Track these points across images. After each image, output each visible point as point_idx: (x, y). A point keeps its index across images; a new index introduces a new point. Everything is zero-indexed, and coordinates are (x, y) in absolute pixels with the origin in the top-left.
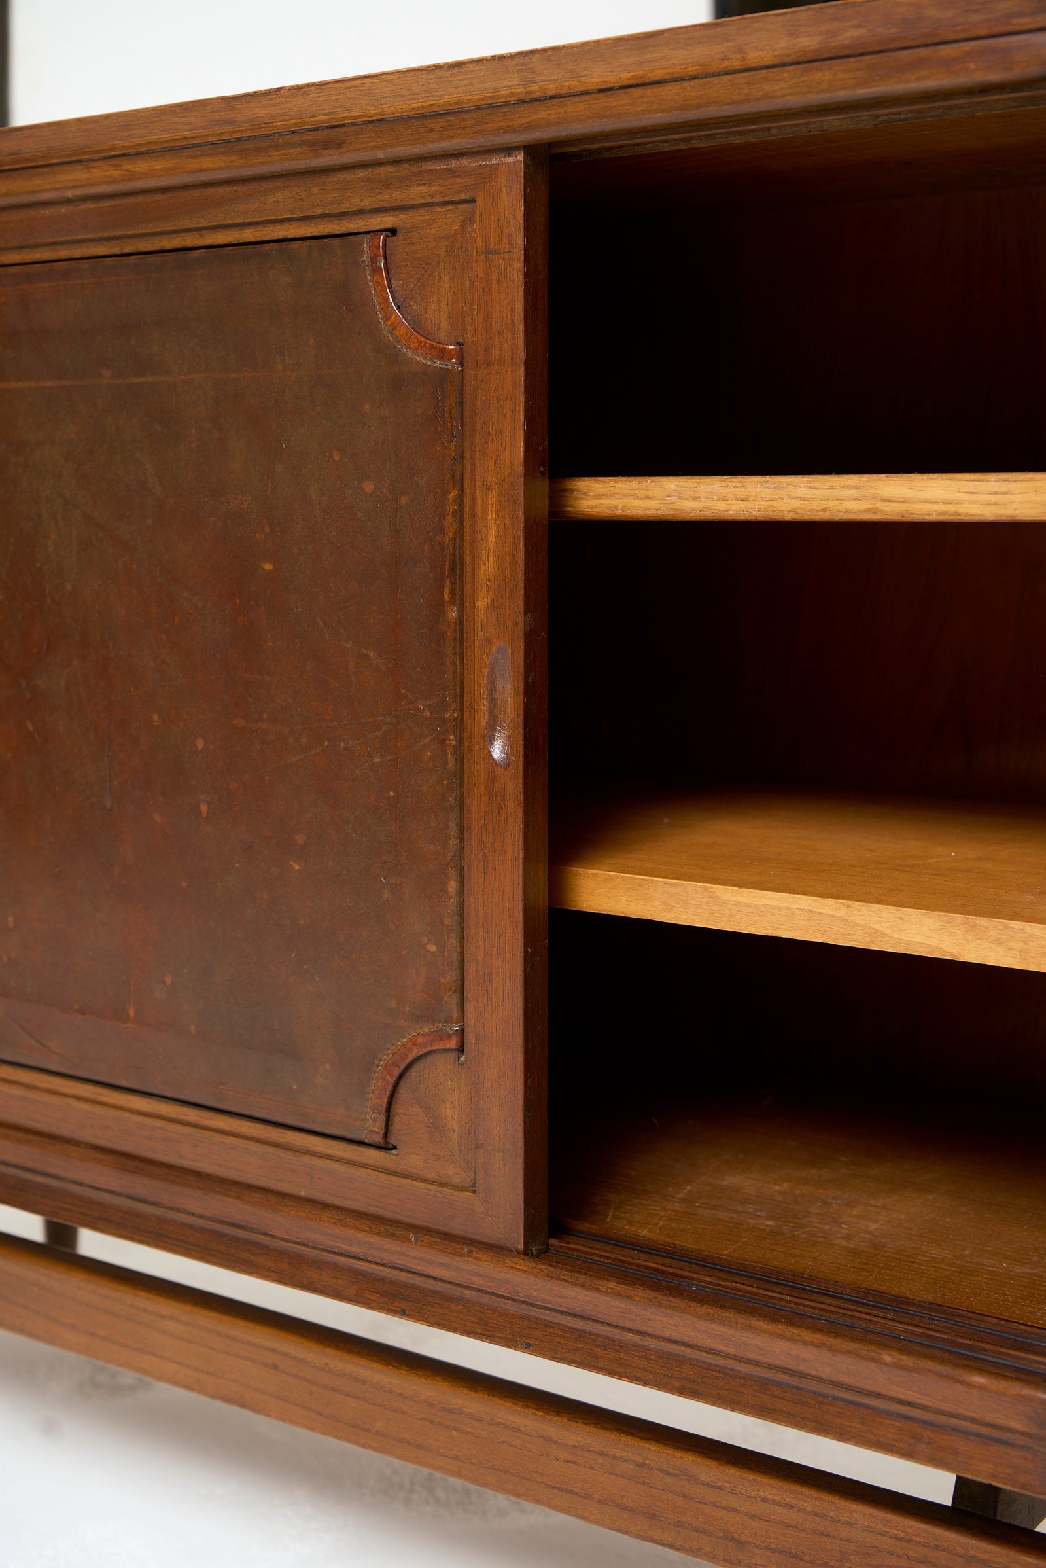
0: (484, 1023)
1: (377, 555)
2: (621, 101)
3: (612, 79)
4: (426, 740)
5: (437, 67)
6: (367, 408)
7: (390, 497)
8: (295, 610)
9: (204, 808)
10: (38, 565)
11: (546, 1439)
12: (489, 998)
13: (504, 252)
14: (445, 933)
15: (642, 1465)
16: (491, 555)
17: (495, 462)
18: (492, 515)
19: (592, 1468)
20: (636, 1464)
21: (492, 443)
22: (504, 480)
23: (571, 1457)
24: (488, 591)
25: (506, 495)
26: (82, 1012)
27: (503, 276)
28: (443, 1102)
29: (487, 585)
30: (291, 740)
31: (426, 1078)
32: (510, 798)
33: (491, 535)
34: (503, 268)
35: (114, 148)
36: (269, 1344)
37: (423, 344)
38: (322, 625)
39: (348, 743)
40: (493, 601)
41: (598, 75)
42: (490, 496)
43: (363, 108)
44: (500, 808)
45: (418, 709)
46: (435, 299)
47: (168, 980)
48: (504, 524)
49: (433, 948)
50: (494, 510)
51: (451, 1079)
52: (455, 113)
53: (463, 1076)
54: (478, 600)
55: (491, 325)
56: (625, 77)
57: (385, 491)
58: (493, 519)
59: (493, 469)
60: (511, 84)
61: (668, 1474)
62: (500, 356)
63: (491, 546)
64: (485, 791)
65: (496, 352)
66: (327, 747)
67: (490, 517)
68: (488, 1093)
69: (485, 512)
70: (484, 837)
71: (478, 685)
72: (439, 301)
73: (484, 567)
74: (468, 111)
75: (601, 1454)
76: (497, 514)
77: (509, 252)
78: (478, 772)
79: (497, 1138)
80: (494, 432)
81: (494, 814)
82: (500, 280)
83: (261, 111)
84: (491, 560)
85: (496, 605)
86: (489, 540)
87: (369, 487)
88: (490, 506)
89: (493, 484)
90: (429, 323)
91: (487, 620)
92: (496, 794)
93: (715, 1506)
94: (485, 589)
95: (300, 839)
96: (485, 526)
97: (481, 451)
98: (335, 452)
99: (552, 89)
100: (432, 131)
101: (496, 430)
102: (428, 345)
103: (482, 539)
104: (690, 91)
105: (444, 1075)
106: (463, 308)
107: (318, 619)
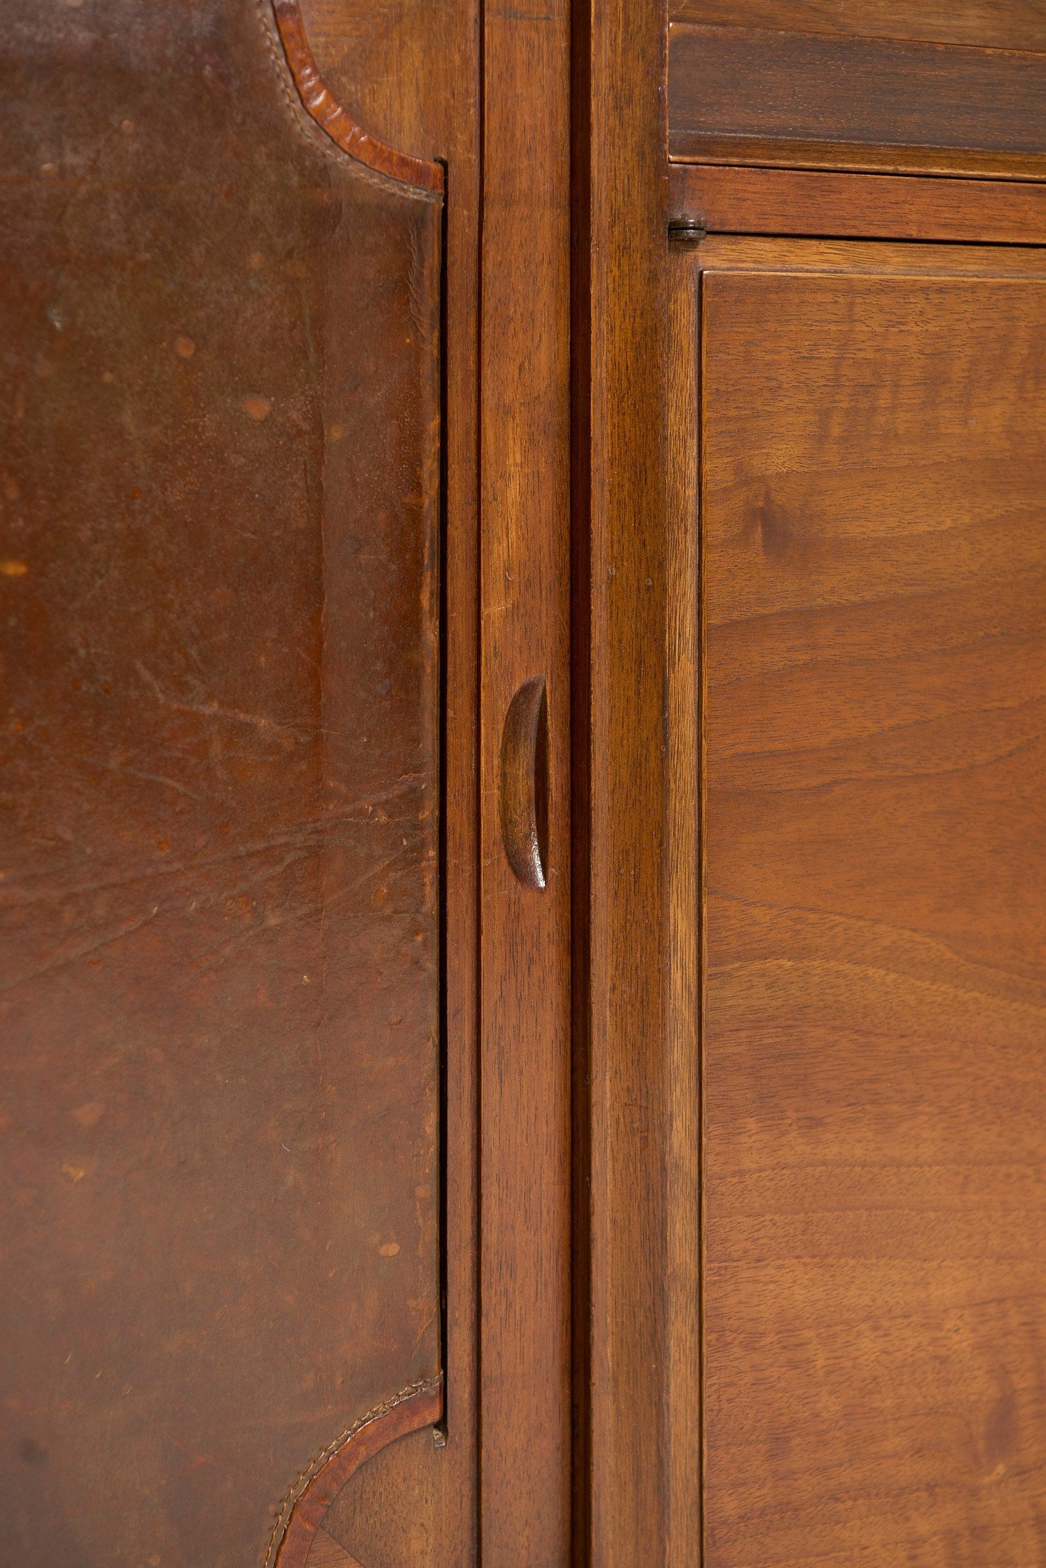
0: (499, 1355)
1: (276, 534)
4: (377, 868)
6: (256, 260)
7: (306, 426)
8: (82, 652)
12: (509, 1305)
13: (537, 19)
14: (419, 1213)
16: (513, 527)
17: (521, 367)
18: (515, 456)
21: (515, 334)
22: (537, 398)
24: (507, 588)
25: (541, 424)
27: (536, 57)
28: (404, 1531)
29: (506, 580)
31: (368, 1499)
32: (549, 942)
33: (513, 493)
34: (536, 44)
37: (386, 155)
38: (147, 676)
39: (208, 900)
40: (515, 606)
42: (510, 426)
44: (531, 961)
45: (361, 812)
46: (393, 78)
48: (536, 473)
49: (393, 1249)
50: (517, 448)
51: (421, 1483)
53: (445, 1466)
54: (488, 605)
55: (513, 136)
57: (294, 415)
58: (516, 465)
59: (516, 379)
62: (530, 189)
63: (513, 511)
64: (503, 938)
65: (522, 182)
66: (156, 915)
67: (511, 460)
68: (507, 1478)
70: (500, 1020)
71: (487, 753)
72: (400, 83)
73: (501, 548)
76: (524, 454)
77: (547, 18)
78: (489, 907)
79: (524, 1552)
80: (519, 316)
81: (519, 976)
82: (530, 63)
84: (513, 535)
85: (522, 611)
86: (510, 500)
87: (258, 408)
88: (511, 442)
89: (517, 405)
90: (382, 119)
91: (506, 637)
92: (522, 940)
94: (500, 585)
95: (87, 1114)
96: (502, 477)
97: (493, 348)
98: (181, 341)
101: (522, 315)
102: (395, 159)
103: (495, 499)
105: (405, 1480)
106: (447, 100)
107: (139, 666)
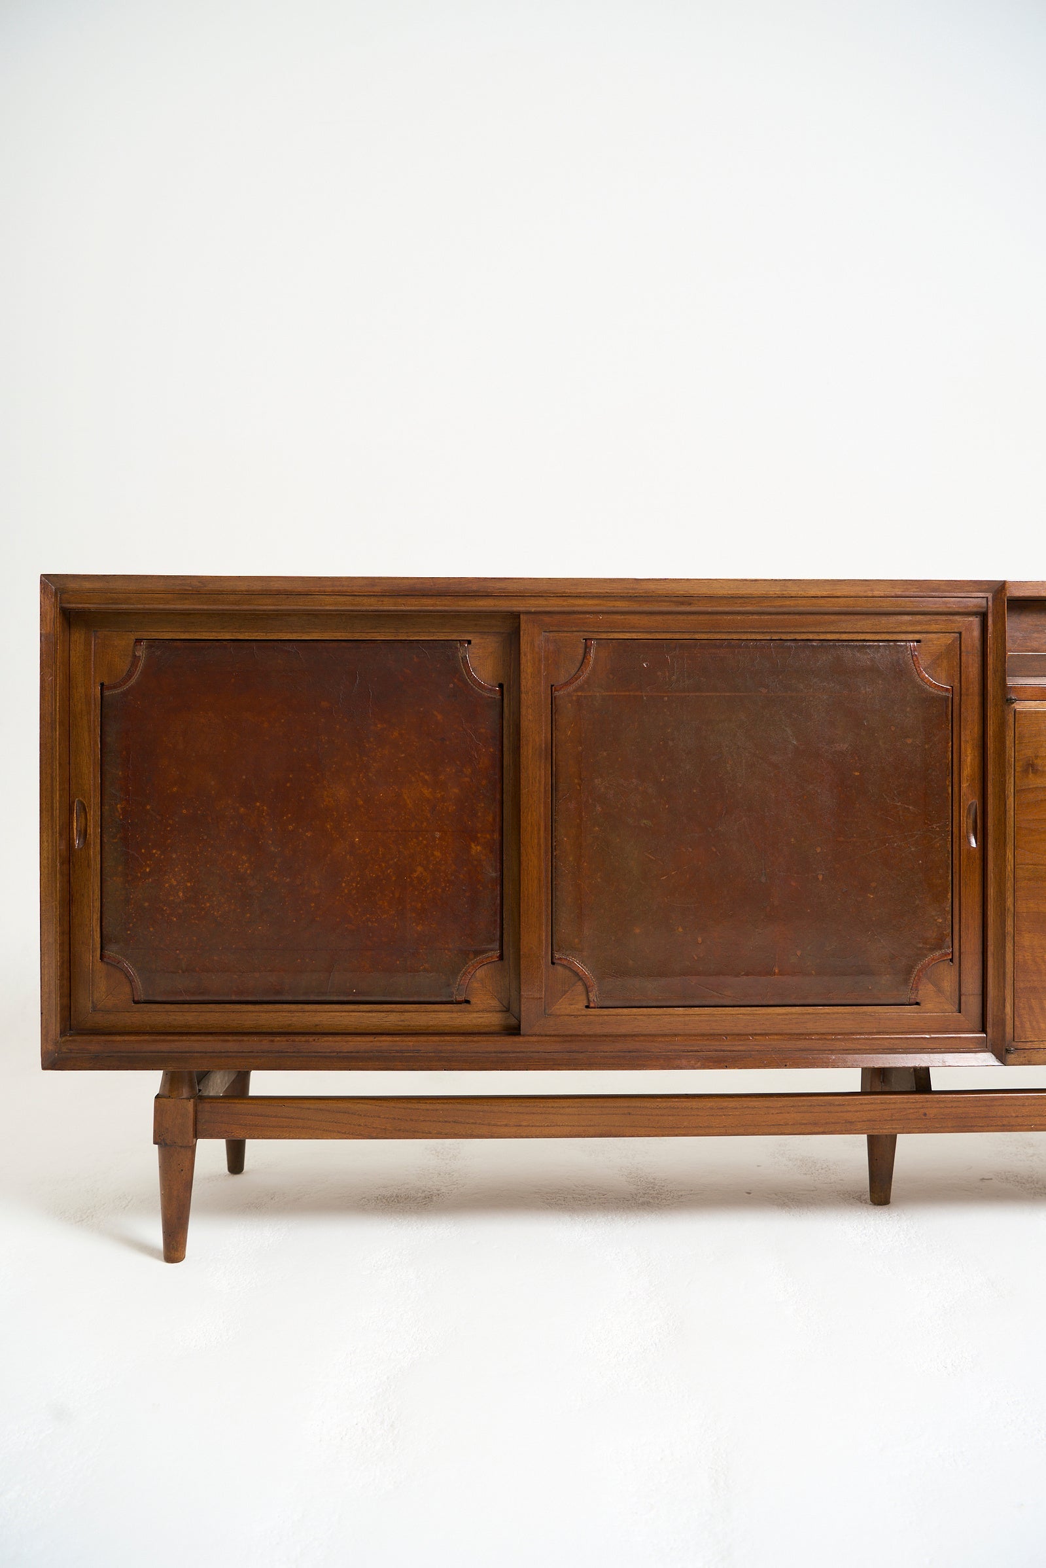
0: (965, 947)
1: (914, 768)
2: (822, 601)
3: (819, 594)
4: (937, 840)
5: (746, 580)
6: (908, 709)
7: (920, 745)
8: (872, 792)
9: (820, 877)
10: (720, 776)
11: (767, 1107)
12: (968, 936)
13: (975, 653)
14: (945, 914)
15: (811, 1106)
16: (969, 767)
17: (971, 732)
19: (788, 1113)
20: (808, 1106)
21: (969, 724)
22: (975, 738)
23: (779, 1111)
25: (975, 744)
26: (746, 974)
28: (943, 981)
29: (967, 779)
30: (869, 844)
34: (974, 659)
35: (564, 592)
36: (626, 1105)
37: (938, 686)
39: (898, 844)
40: (969, 785)
41: (813, 592)
42: (968, 744)
43: (704, 591)
44: (973, 863)
45: (934, 828)
47: (799, 953)
48: (974, 755)
49: (940, 921)
51: (946, 972)
52: (747, 598)
53: (952, 969)
54: (963, 784)
55: (968, 680)
56: (825, 593)
57: (917, 743)
59: (969, 734)
60: (777, 590)
61: (822, 1106)
62: (973, 692)
63: (969, 764)
64: (966, 857)
65: (971, 690)
66: (887, 846)
67: (968, 752)
68: (967, 973)
69: (966, 750)
71: (962, 817)
72: (942, 670)
73: (966, 772)
74: (754, 597)
75: (792, 1106)
76: (971, 750)
79: (971, 990)
80: (970, 720)
81: (970, 866)
82: (973, 664)
83: (652, 586)
84: (969, 769)
85: (971, 786)
86: (968, 761)
87: (909, 741)
88: (968, 748)
89: (970, 739)
90: (937, 678)
91: (967, 792)
92: (971, 858)
93: (842, 1112)
95: (873, 884)
96: (966, 756)
99: (793, 594)
100: (736, 603)
103: (964, 761)
104: (851, 601)
105: (943, 970)
106: (952, 674)
107: (884, 794)
